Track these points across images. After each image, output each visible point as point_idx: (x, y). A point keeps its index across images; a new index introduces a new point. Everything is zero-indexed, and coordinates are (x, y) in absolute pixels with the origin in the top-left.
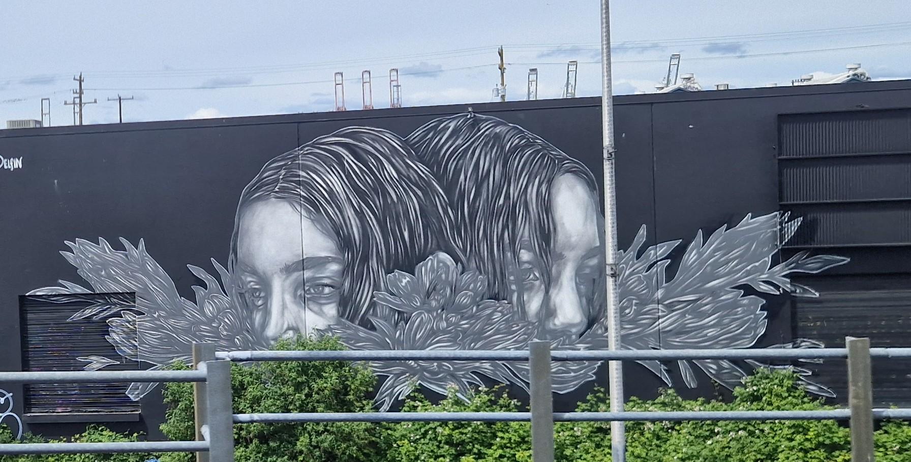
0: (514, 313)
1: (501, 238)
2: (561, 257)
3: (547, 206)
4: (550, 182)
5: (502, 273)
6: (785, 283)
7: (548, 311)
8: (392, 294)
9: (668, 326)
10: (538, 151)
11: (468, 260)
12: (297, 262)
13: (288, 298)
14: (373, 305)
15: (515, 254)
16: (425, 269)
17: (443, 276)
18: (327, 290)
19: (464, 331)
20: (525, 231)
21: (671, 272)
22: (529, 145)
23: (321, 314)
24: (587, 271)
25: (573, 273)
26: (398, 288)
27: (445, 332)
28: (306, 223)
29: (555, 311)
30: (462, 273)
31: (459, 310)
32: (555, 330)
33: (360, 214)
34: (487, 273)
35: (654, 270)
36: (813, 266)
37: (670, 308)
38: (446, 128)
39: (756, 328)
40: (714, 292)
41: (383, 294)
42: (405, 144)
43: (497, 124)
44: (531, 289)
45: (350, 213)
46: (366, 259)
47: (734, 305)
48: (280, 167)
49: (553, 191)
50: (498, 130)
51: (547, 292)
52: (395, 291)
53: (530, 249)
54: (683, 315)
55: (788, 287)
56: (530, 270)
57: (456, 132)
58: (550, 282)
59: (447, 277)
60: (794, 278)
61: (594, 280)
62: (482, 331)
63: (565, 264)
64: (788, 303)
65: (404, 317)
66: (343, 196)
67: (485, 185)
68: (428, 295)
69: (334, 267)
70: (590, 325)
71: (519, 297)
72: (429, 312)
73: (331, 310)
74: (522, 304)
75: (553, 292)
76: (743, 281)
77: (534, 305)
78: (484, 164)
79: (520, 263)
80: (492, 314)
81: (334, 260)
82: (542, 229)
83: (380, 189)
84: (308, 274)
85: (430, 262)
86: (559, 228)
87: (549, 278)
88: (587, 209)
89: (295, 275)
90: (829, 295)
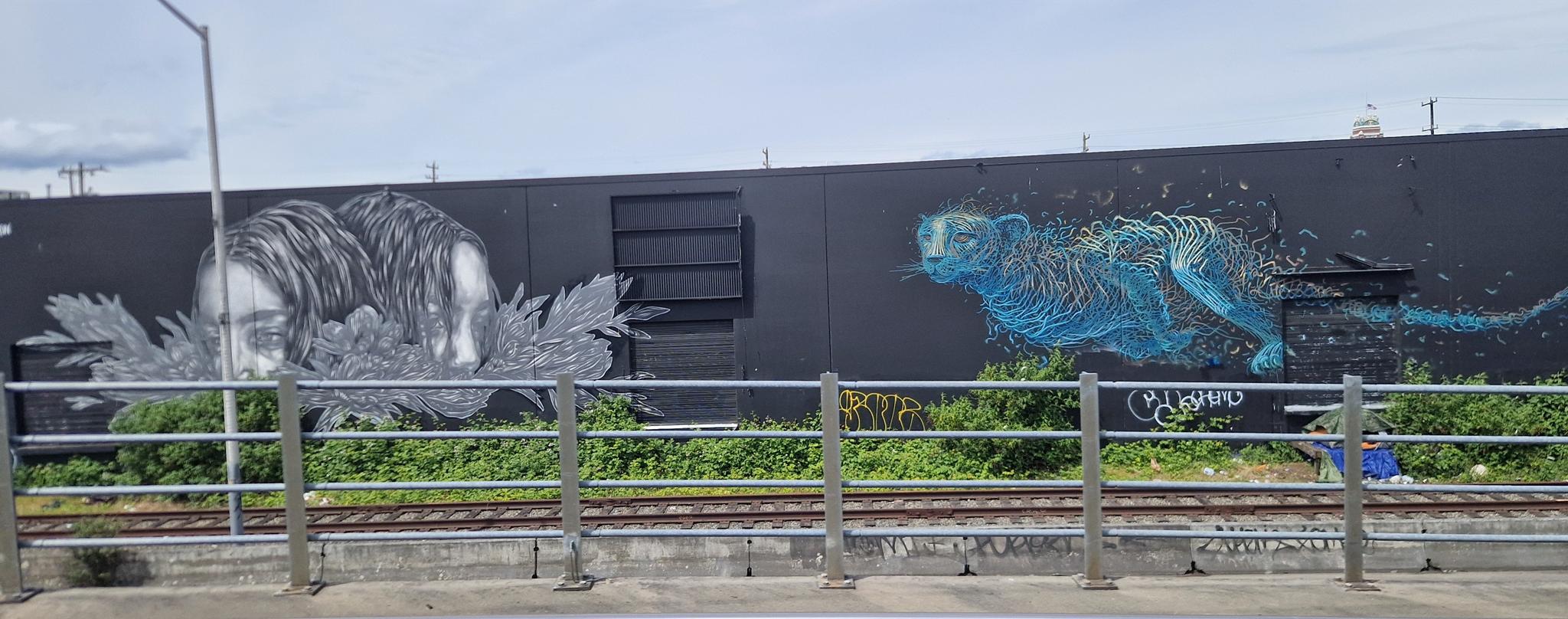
0: (425, 354)
1: (413, 294)
2: (460, 309)
3: (448, 268)
4: (450, 249)
5: (414, 323)
6: (624, 328)
7: (451, 352)
8: (328, 340)
9: (542, 363)
10: (441, 224)
11: (388, 312)
12: (251, 315)
13: (243, 345)
14: (312, 350)
15: (424, 307)
16: (354, 320)
17: (368, 325)
18: (275, 338)
19: (386, 370)
20: (432, 289)
21: (542, 320)
22: (434, 218)
23: (270, 357)
24: (480, 320)
25: (469, 322)
26: (331, 334)
27: (370, 371)
28: (257, 282)
29: (456, 352)
30: (384, 322)
31: (382, 353)
32: (456, 368)
33: (301, 275)
34: (403, 323)
35: (530, 318)
36: (644, 315)
37: (542, 348)
38: (368, 203)
39: (604, 364)
40: (574, 336)
41: (320, 340)
42: (336, 216)
43: (409, 201)
44: (437, 335)
45: (292, 273)
46: (306, 312)
47: (588, 346)
48: (234, 235)
49: (453, 256)
50: (409, 205)
51: (449, 337)
52: (330, 338)
53: (436, 303)
54: (552, 354)
55: (627, 331)
56: (437, 320)
57: (376, 207)
58: (451, 329)
59: (371, 325)
60: (631, 324)
61: (485, 327)
62: (400, 370)
63: (463, 316)
64: (627, 345)
65: (337, 359)
66: (286, 260)
67: (400, 251)
68: (357, 341)
69: (281, 319)
70: (482, 364)
71: (429, 341)
72: (358, 354)
73: (279, 354)
74: (430, 348)
75: (454, 337)
76: (594, 327)
77: (440, 348)
78: (399, 234)
79: (428, 314)
80: (407, 356)
81: (280, 313)
82: (445, 286)
83: (315, 253)
84: (259, 324)
85: (358, 313)
86: (458, 286)
87: (451, 327)
88: (478, 271)
89: (249, 325)
90: (657, 338)
